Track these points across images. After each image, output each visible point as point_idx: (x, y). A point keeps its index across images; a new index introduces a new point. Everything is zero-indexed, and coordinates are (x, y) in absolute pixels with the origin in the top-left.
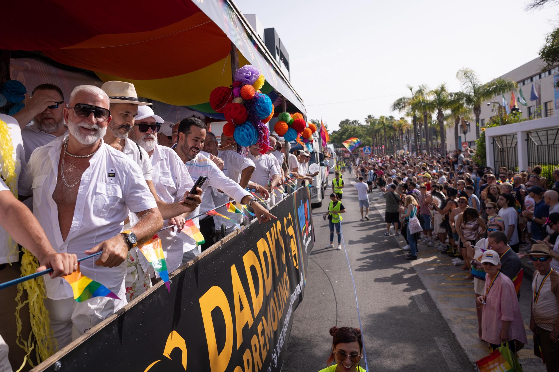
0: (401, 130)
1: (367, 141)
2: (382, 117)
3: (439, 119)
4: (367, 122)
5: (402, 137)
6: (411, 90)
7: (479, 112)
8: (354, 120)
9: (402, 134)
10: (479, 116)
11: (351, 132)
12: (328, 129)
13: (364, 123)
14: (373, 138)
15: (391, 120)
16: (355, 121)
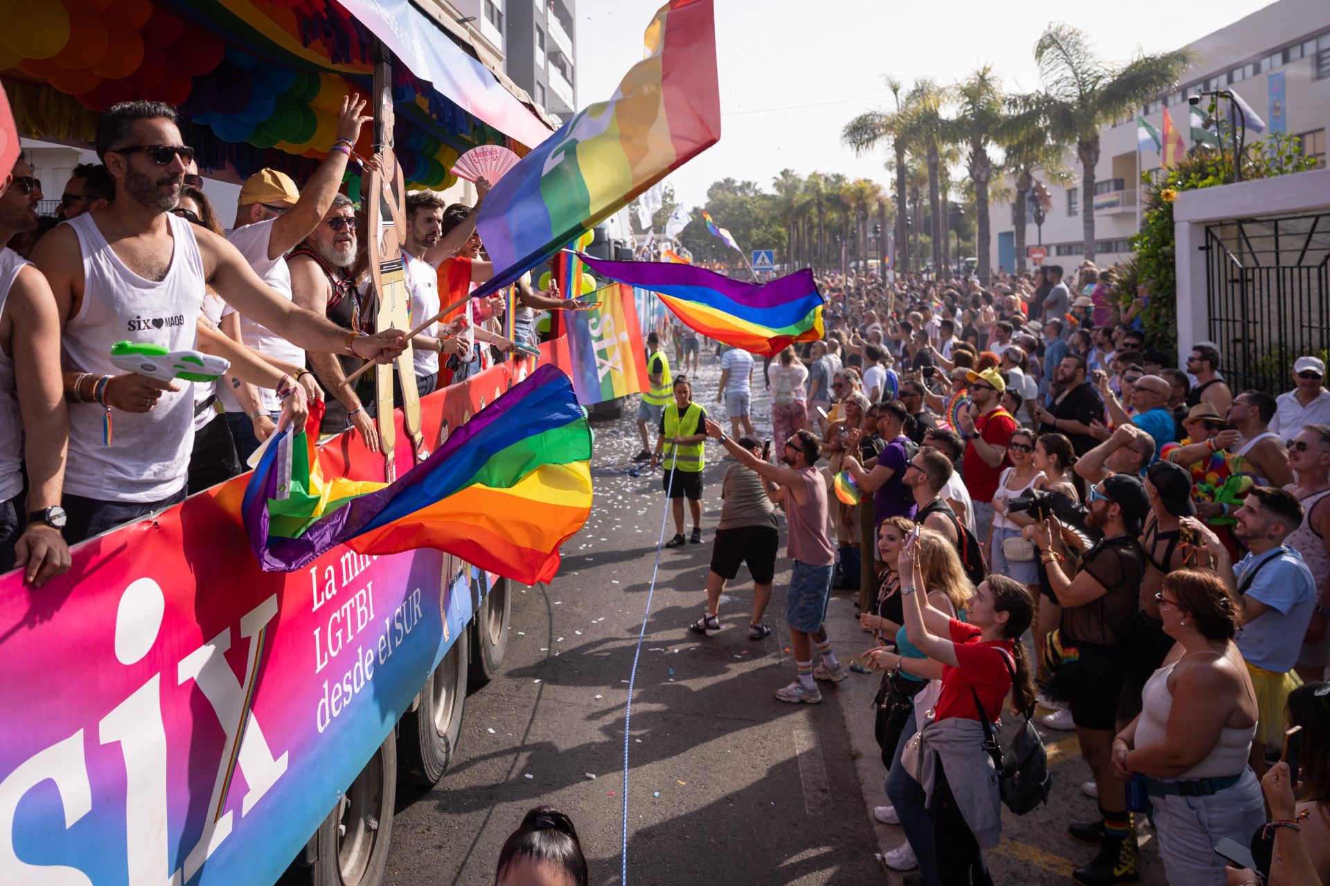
0: (863, 207)
1: (774, 236)
2: (814, 175)
3: (976, 173)
4: (779, 190)
5: (865, 227)
6: (895, 91)
7: (1093, 156)
8: (746, 181)
9: (865, 218)
10: (1093, 167)
11: (733, 209)
12: (676, 201)
13: (770, 190)
14: (788, 229)
15: (837, 182)
16: (748, 185)
